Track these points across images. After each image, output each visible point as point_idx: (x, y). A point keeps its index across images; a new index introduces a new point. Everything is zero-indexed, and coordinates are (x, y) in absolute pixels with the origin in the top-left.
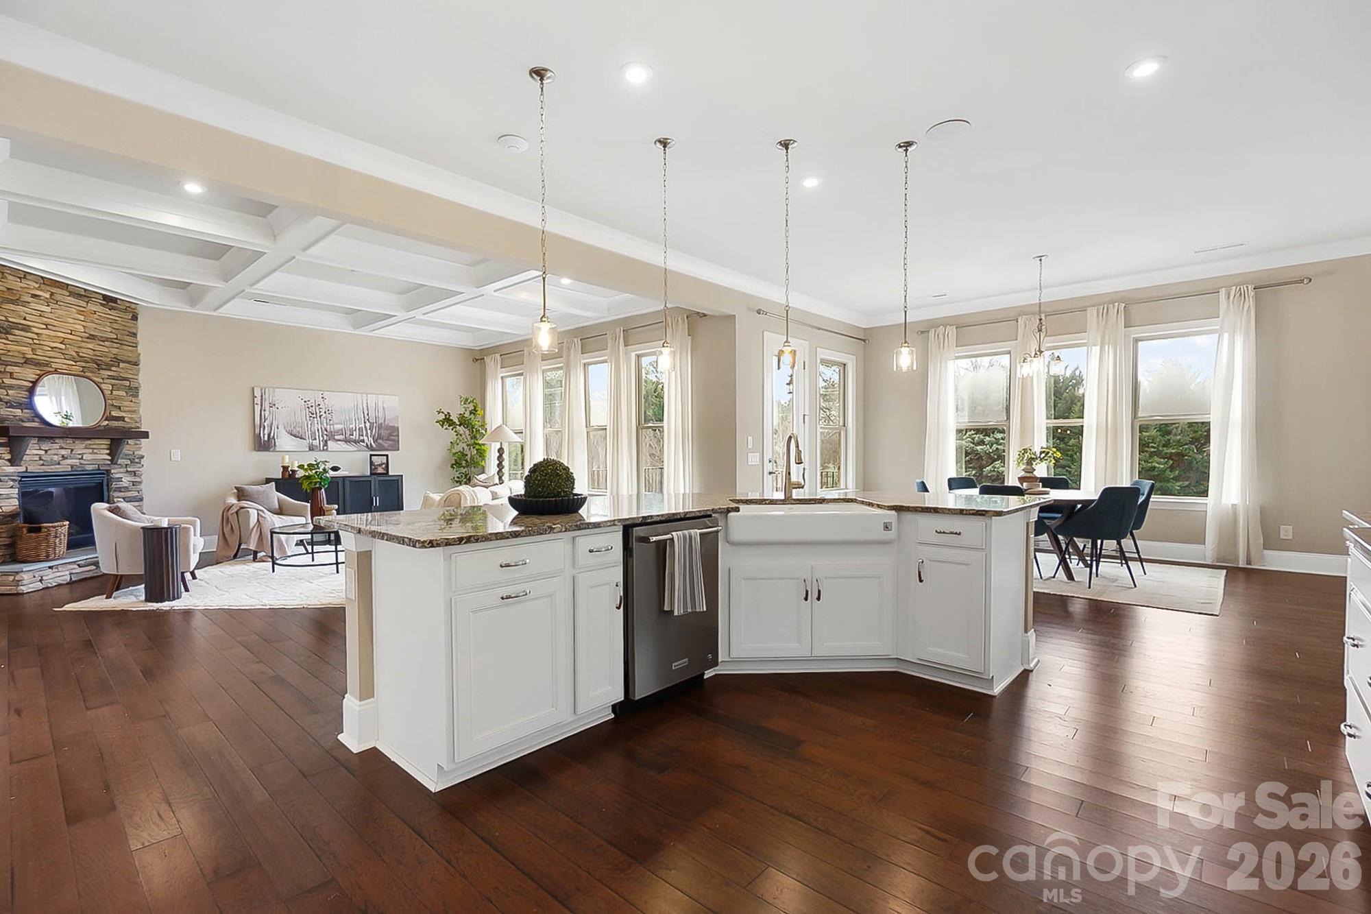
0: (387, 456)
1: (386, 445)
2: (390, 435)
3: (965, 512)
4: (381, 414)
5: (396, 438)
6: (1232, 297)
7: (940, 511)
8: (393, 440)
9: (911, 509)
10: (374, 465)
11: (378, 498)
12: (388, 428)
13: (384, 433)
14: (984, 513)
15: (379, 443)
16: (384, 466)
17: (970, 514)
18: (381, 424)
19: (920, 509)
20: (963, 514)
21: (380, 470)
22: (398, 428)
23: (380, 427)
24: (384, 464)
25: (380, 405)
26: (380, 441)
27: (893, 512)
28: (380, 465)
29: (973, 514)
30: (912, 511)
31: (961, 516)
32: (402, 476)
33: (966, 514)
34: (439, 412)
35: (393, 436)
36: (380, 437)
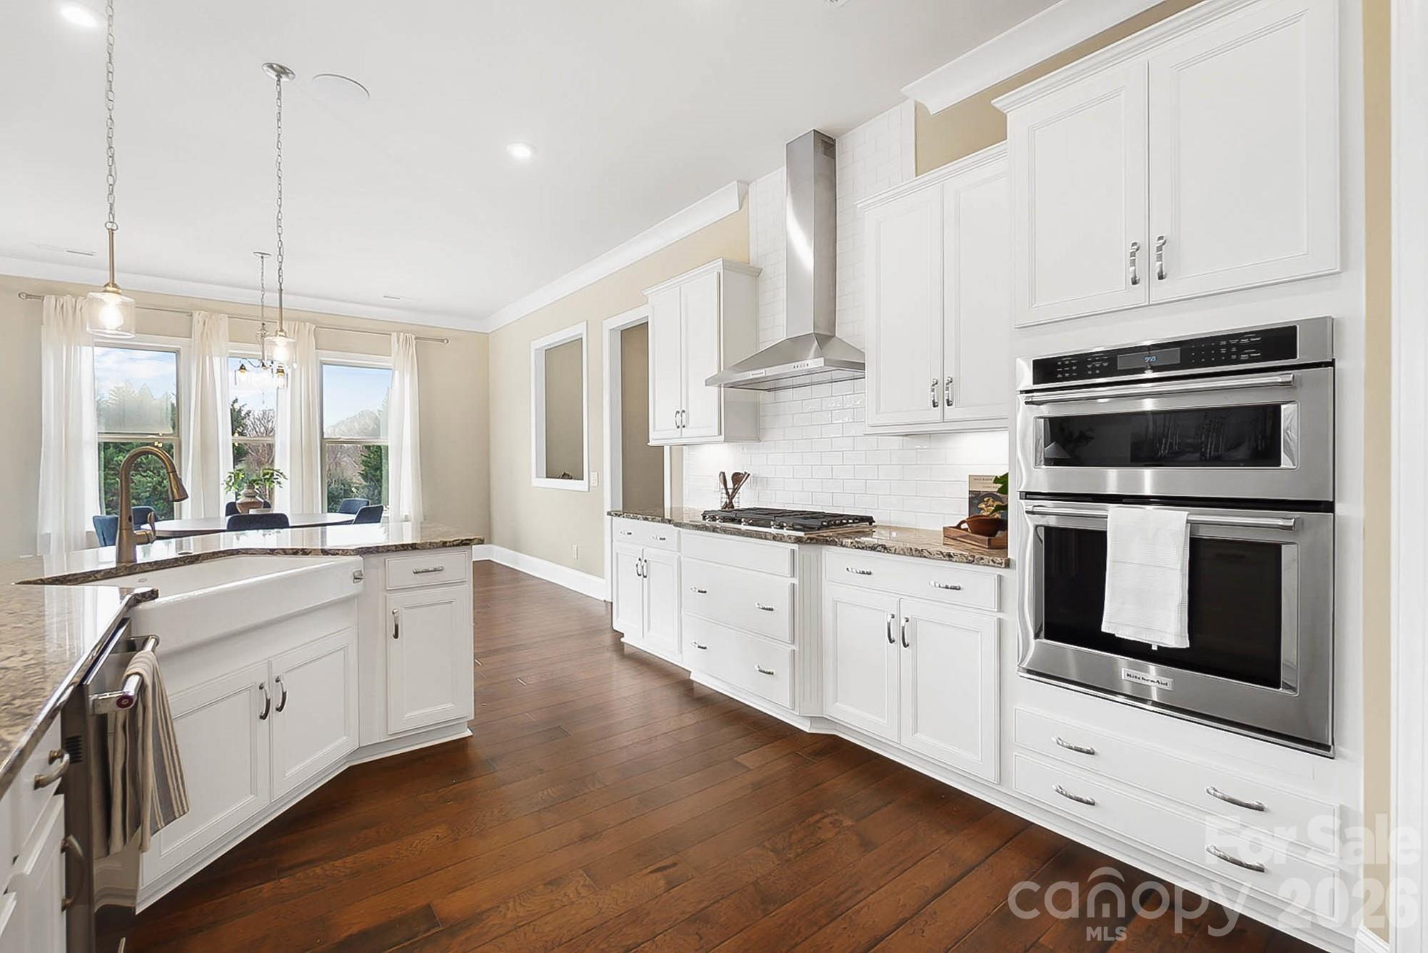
3: (448, 544)
6: (401, 340)
7: (420, 547)
9: (381, 550)
14: (468, 542)
17: (454, 545)
19: (394, 548)
20: (446, 547)
27: (359, 558)
29: (458, 545)
30: (382, 552)
31: (444, 549)
33: (449, 546)
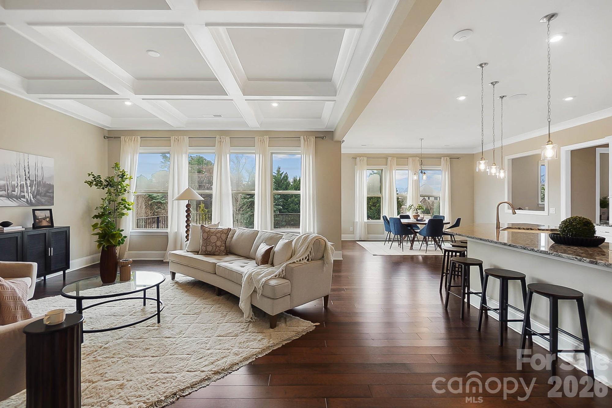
0: (50, 210)
1: (43, 200)
2: (47, 192)
4: (40, 174)
5: (51, 194)
8: (49, 196)
10: (38, 219)
11: (52, 248)
12: (45, 185)
13: (42, 190)
15: (38, 200)
16: (48, 219)
18: (40, 181)
21: (45, 223)
22: (53, 186)
23: (39, 184)
24: (48, 218)
25: (39, 165)
26: (38, 197)
28: (45, 219)
32: (69, 227)
34: (89, 175)
35: (49, 193)
36: (38, 193)
